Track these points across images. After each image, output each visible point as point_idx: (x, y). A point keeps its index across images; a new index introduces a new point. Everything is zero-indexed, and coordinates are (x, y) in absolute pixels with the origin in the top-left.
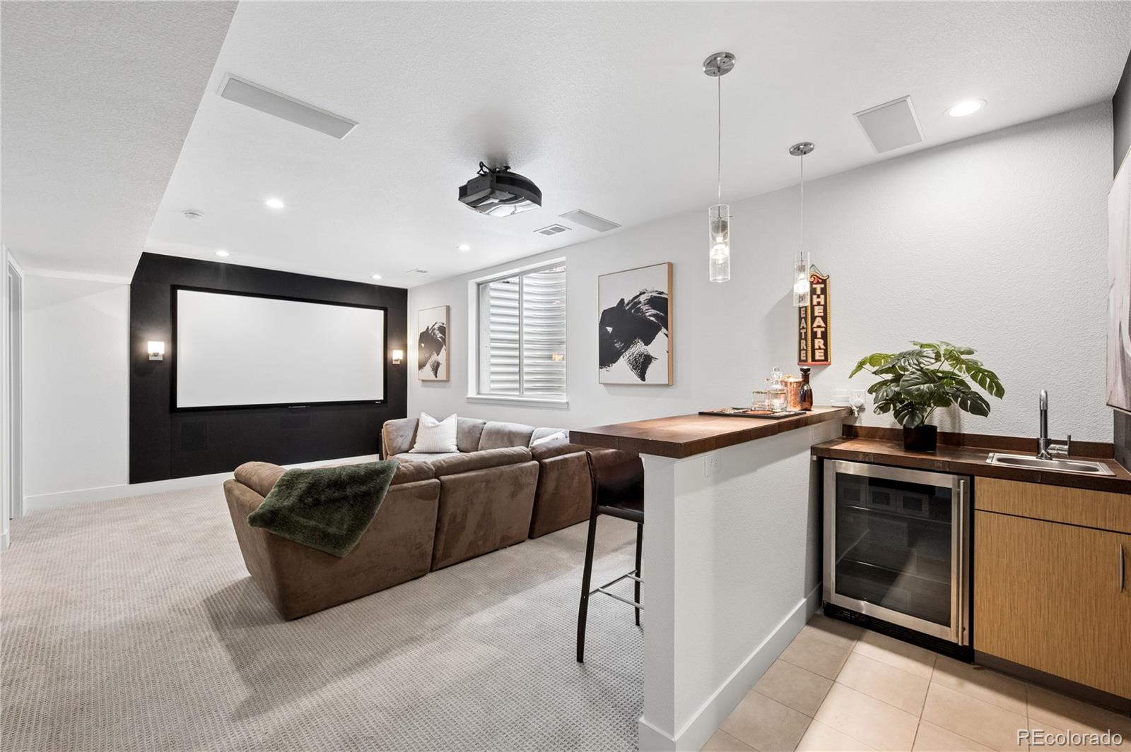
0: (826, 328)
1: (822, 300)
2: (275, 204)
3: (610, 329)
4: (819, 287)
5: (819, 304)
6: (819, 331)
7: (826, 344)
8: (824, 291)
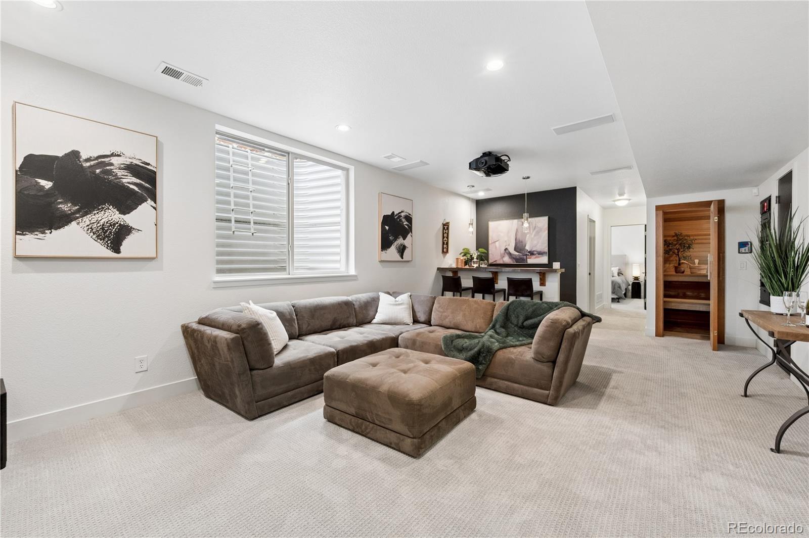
0: (448, 241)
1: (447, 231)
2: (495, 64)
3: (387, 228)
4: (446, 227)
5: (446, 233)
6: (445, 242)
7: (447, 246)
8: (448, 229)
